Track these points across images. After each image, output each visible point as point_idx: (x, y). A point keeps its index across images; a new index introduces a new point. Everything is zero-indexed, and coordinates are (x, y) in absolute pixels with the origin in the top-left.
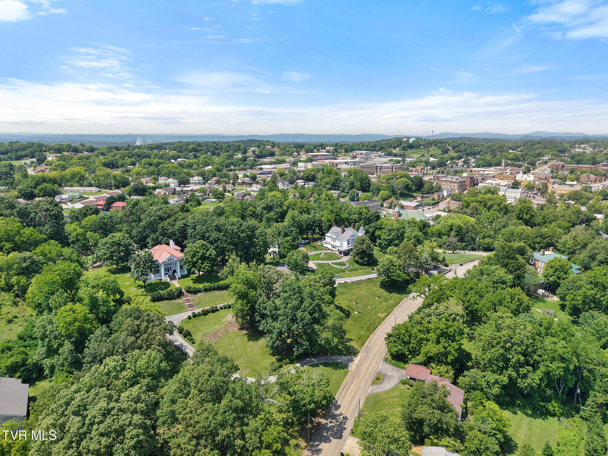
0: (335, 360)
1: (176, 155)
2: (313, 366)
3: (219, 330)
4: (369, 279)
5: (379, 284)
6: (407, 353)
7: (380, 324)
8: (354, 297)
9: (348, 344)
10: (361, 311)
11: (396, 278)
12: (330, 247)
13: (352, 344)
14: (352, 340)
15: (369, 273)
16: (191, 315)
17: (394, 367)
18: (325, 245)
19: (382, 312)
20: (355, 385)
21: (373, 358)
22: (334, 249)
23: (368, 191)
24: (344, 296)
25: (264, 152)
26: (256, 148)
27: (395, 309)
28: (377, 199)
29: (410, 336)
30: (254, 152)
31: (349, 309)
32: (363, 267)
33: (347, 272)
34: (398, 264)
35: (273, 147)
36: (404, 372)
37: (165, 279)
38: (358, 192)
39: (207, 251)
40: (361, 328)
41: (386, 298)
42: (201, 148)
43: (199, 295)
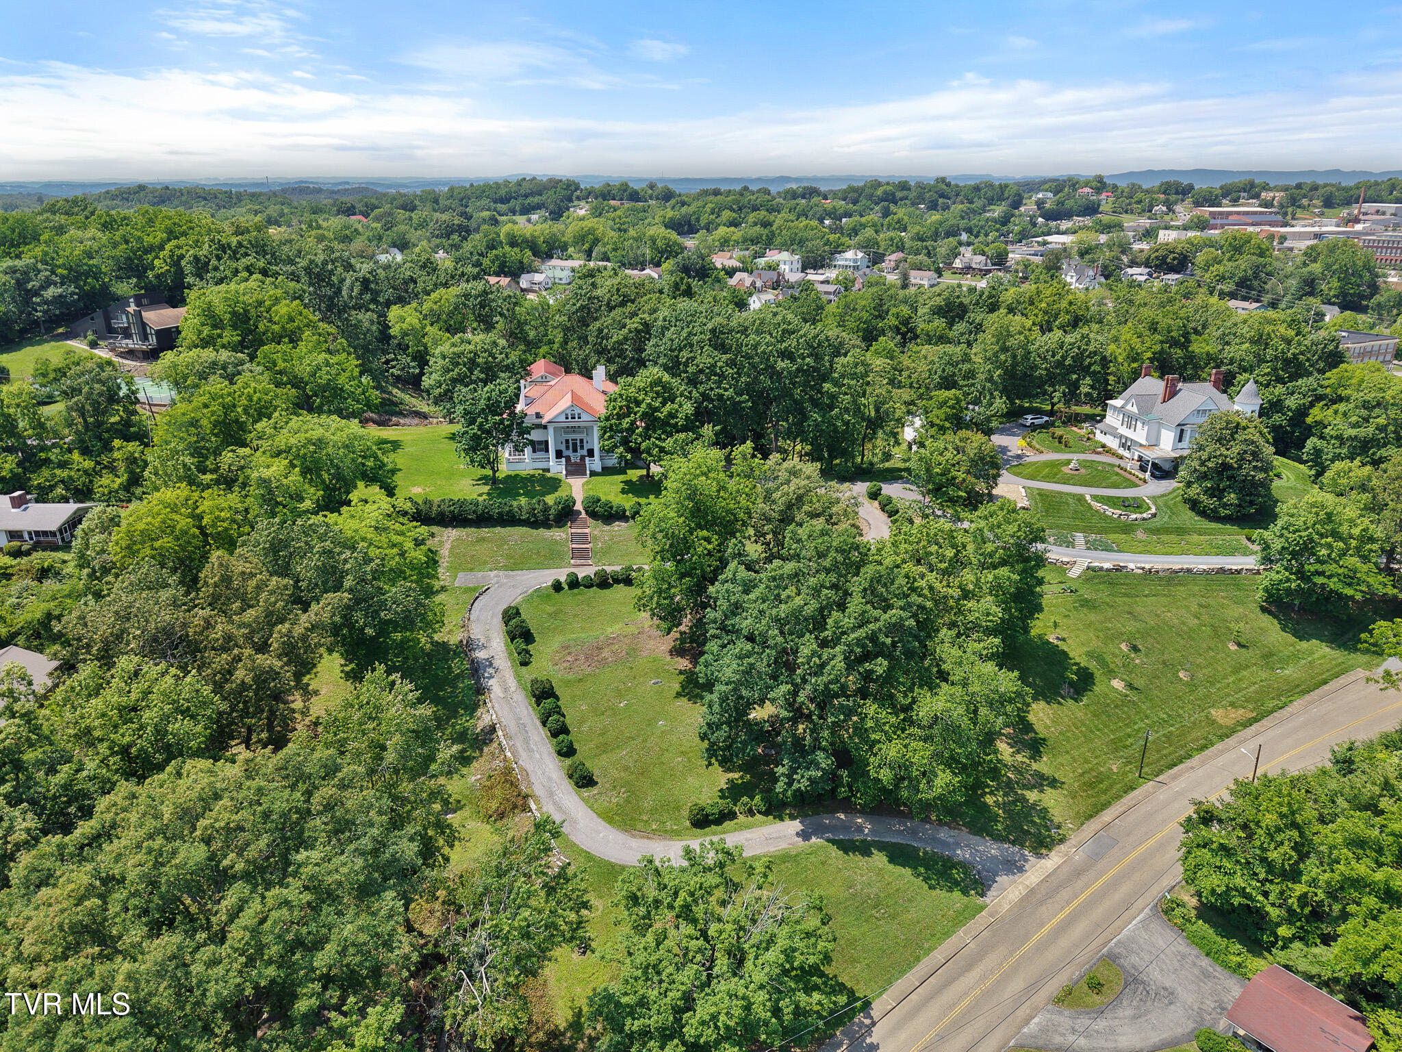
0: (944, 844)
1: (841, 211)
2: (847, 847)
3: (610, 641)
4: (1222, 571)
5: (1260, 595)
6: (1274, 913)
7: (1203, 748)
8: (1131, 626)
9: (1032, 796)
10: (1139, 682)
11: (1333, 584)
12: (1113, 443)
13: (1051, 800)
14: (1054, 783)
15: (1233, 551)
16: (563, 579)
17: (1195, 951)
18: (1099, 437)
19: (1232, 705)
20: (983, 978)
21: (1114, 884)
22: (1126, 454)
23: (1363, 310)
24: (1093, 617)
25: (1069, 204)
26: (1050, 195)
27: (1298, 704)
28: (1387, 332)
29: (1303, 850)
30: (1040, 204)
31: (1093, 666)
32: (1214, 525)
33: (1140, 535)
34: (1356, 531)
35: (1098, 190)
36: (1234, 989)
37: (557, 468)
38: (1324, 308)
39: (664, 404)
40: (1116, 746)
41: (1271, 654)
42: (905, 193)
43: (618, 526)
